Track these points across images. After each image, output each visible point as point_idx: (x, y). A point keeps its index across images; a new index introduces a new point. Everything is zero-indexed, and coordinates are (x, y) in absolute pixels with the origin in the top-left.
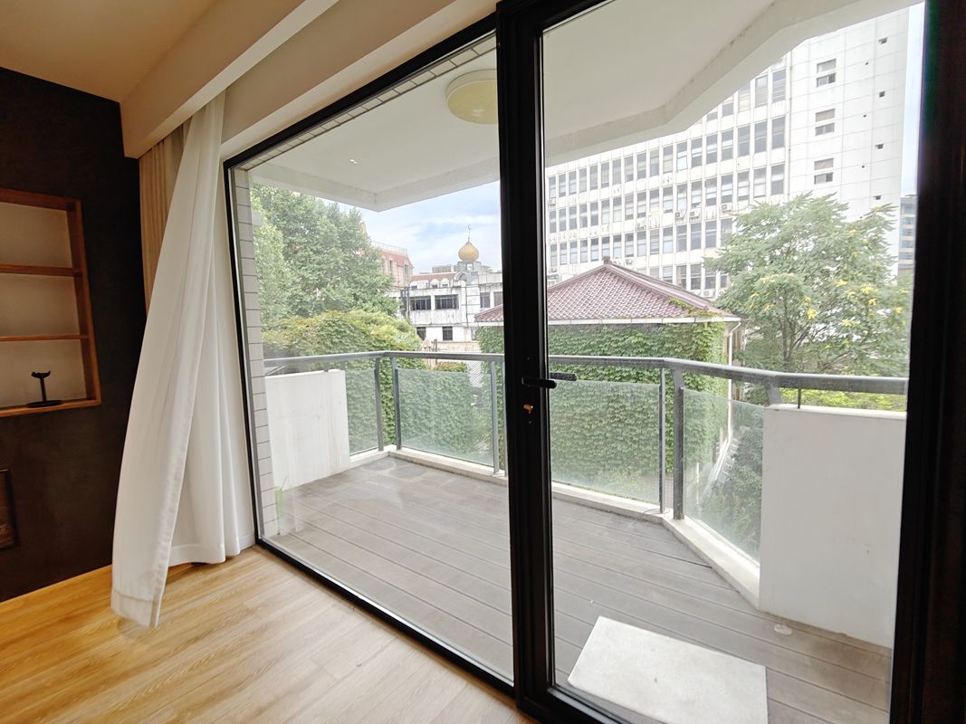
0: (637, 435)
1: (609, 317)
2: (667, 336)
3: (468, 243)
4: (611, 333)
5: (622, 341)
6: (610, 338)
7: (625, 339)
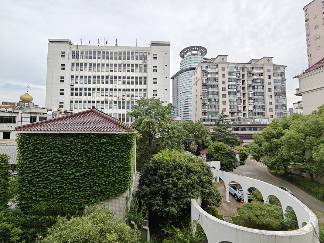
0: (105, 182)
1: (94, 131)
2: (118, 139)
3: (27, 94)
4: (95, 137)
5: (100, 141)
6: (94, 140)
7: (101, 140)
